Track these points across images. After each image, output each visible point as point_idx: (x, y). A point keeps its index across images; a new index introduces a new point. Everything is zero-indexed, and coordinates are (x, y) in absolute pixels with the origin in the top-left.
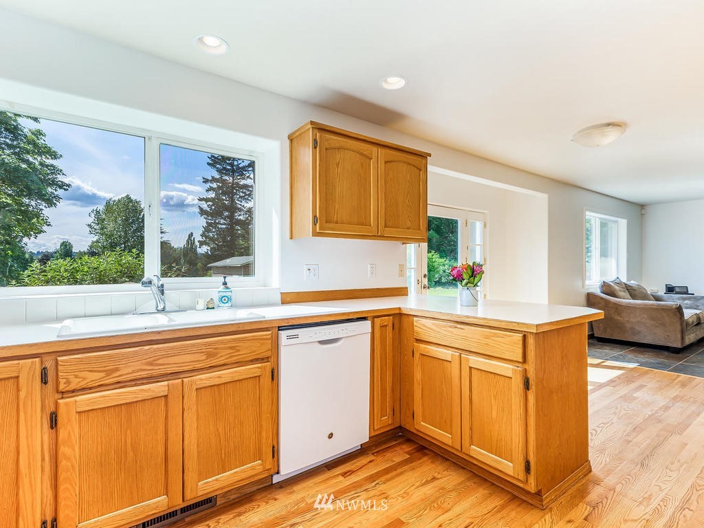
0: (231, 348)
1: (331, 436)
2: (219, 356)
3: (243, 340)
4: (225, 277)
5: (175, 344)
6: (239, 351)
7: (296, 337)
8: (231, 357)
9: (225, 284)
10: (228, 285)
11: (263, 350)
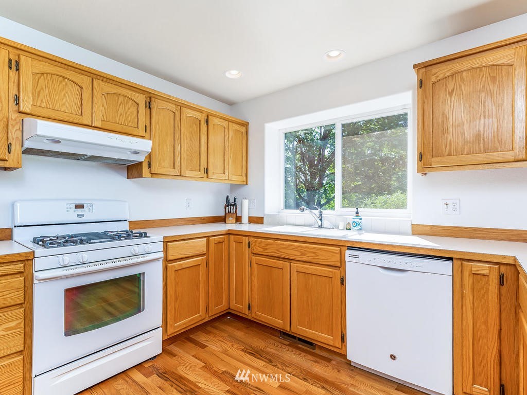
0: (314, 253)
1: (393, 357)
2: (307, 255)
3: (321, 249)
4: (357, 209)
5: (283, 242)
6: (317, 256)
7: (357, 257)
8: (314, 258)
9: (357, 213)
10: (359, 214)
11: (335, 260)
